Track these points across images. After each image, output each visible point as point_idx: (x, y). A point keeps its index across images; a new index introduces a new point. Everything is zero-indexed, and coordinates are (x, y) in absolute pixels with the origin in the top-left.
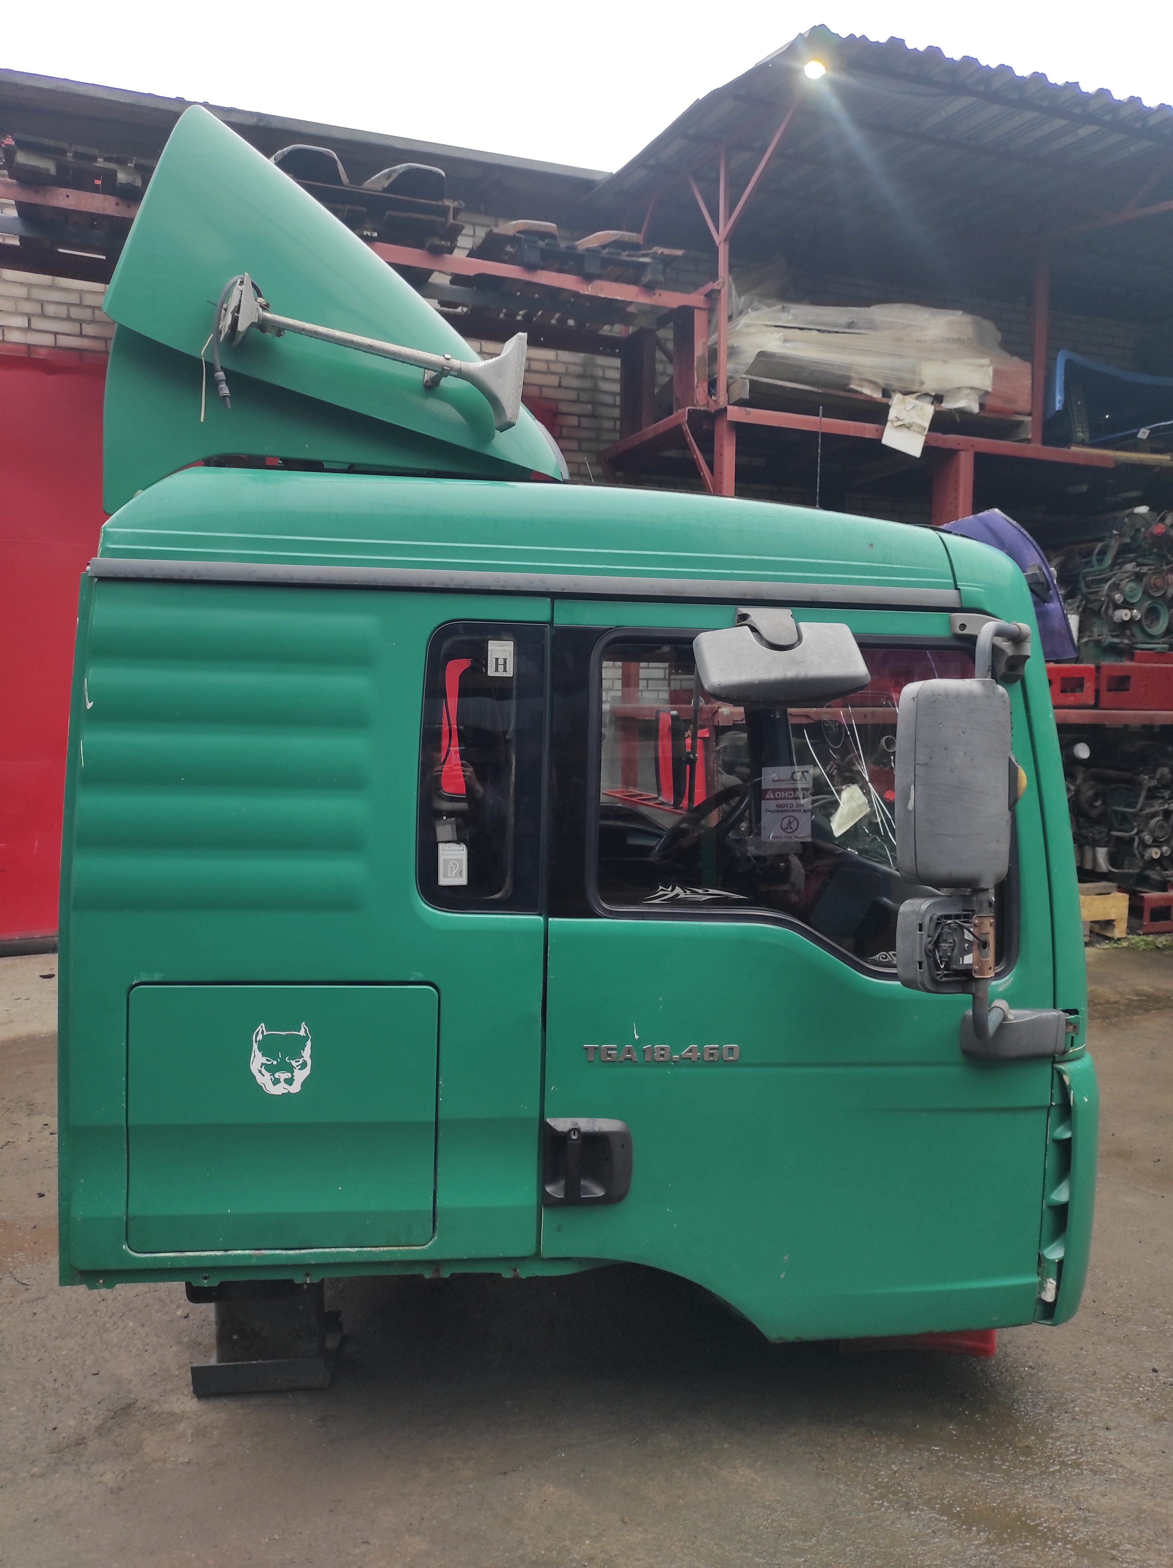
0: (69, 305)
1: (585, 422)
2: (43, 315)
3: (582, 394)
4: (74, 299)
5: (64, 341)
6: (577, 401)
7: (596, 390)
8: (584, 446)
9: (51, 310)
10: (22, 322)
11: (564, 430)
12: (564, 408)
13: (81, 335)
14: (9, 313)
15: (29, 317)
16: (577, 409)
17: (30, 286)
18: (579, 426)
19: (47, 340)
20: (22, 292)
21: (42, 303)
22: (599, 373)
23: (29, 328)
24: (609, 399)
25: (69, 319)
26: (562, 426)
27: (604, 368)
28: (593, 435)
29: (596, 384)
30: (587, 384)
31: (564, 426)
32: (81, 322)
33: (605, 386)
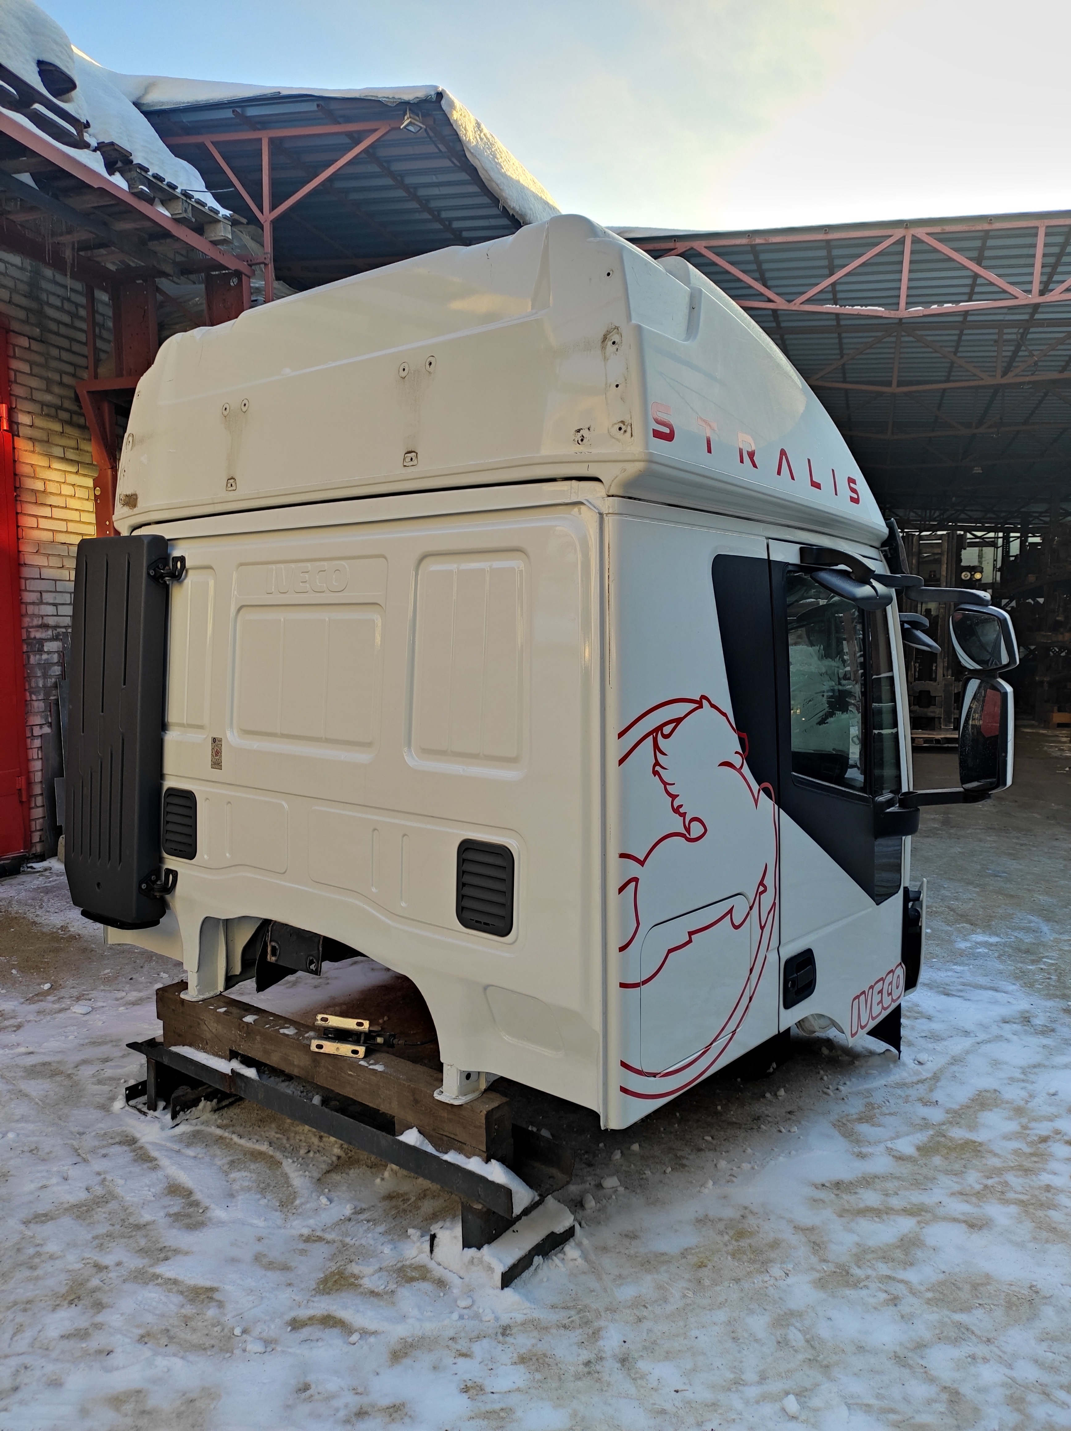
1: (35, 346)
3: (30, 315)
6: (26, 322)
7: (40, 313)
8: (36, 370)
11: (17, 349)
12: (15, 326)
16: (26, 329)
18: (29, 349)
22: (44, 297)
24: (53, 326)
26: (15, 346)
27: (49, 293)
28: (40, 360)
29: (42, 308)
30: (34, 305)
31: (17, 346)
33: (50, 312)
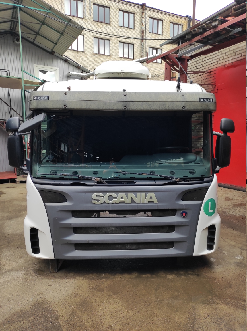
0: (240, 51)
2: (236, 55)
4: (241, 49)
5: (239, 59)
9: (237, 53)
10: (232, 58)
13: (242, 56)
14: (230, 57)
15: (233, 56)
17: (233, 50)
19: (235, 60)
20: (232, 52)
21: (235, 52)
23: (233, 59)
25: (240, 54)
32: (242, 53)
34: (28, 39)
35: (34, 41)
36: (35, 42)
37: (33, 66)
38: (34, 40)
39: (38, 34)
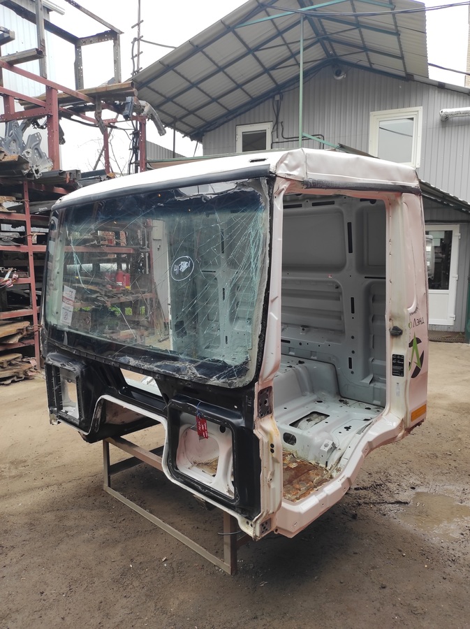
34: (360, 63)
35: (371, 66)
36: (374, 67)
37: (369, 116)
38: (371, 63)
39: (365, 49)
